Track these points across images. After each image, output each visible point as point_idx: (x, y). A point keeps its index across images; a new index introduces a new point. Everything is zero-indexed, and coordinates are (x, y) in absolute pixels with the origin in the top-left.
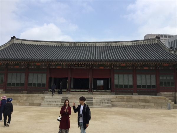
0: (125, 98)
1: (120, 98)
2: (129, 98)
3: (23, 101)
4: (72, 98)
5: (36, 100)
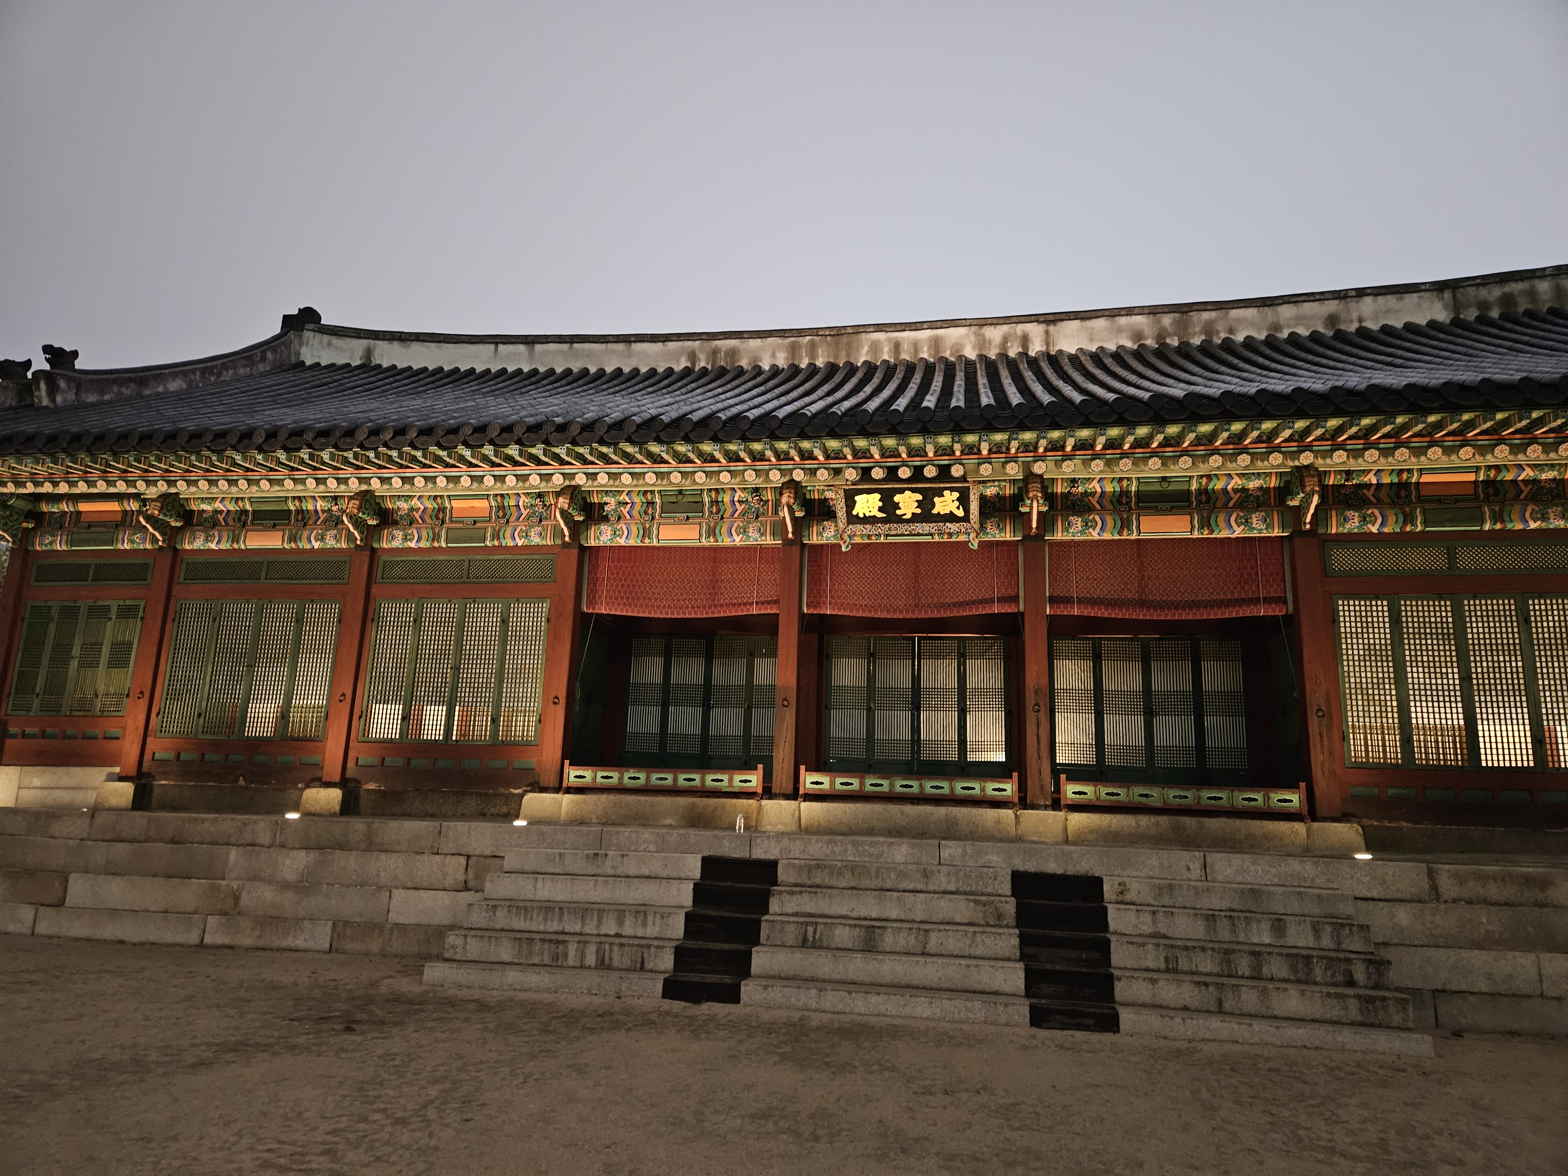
1: (1494, 892)
3: (268, 894)
4: (818, 881)
5: (409, 884)
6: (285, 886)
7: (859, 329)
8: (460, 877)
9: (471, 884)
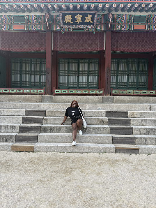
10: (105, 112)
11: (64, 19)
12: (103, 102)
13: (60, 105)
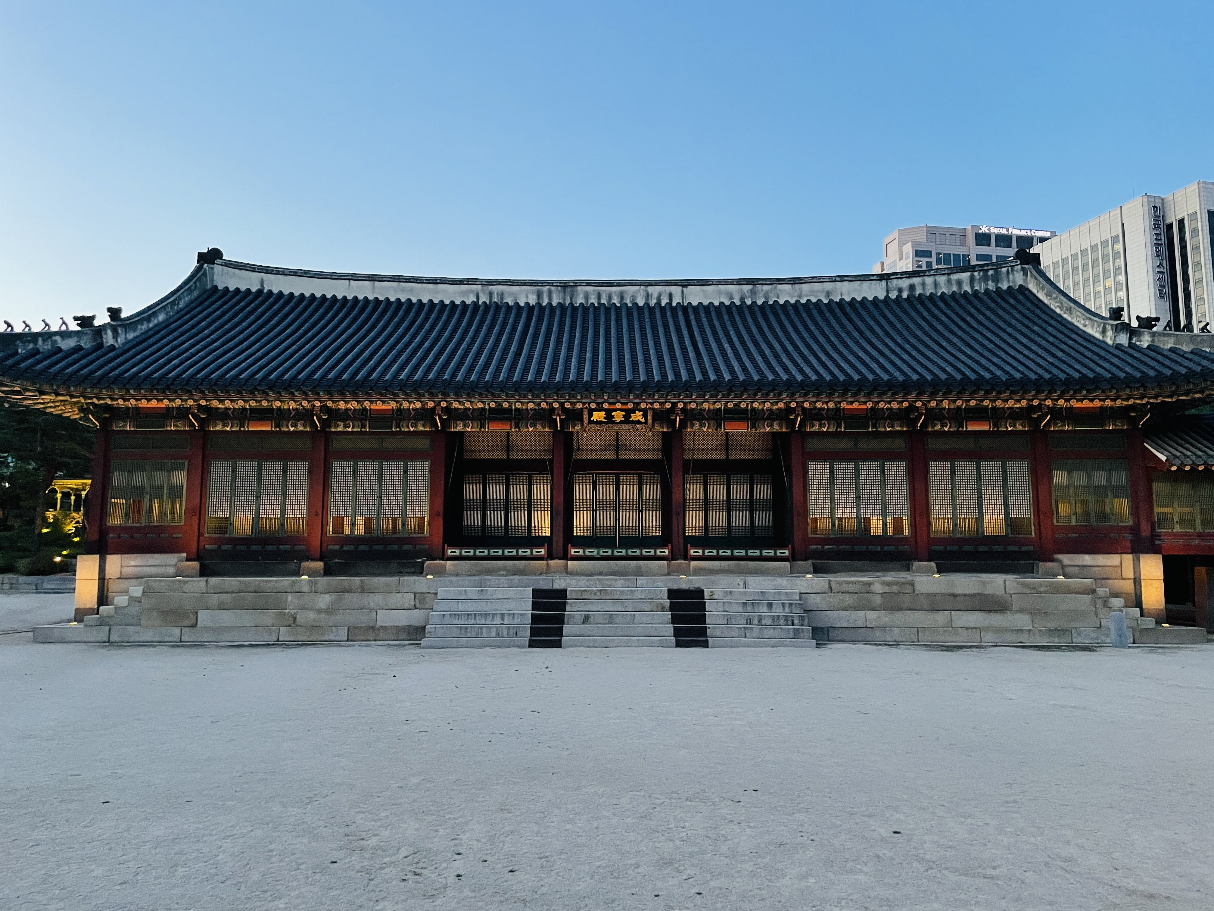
0: (878, 588)
1: (851, 588)
2: (895, 589)
3: (312, 615)
4: (586, 597)
5: (386, 608)
6: (320, 611)
7: (577, 283)
8: (412, 603)
9: (418, 606)
10: (667, 592)
11: (590, 415)
12: (669, 574)
13: (588, 580)
